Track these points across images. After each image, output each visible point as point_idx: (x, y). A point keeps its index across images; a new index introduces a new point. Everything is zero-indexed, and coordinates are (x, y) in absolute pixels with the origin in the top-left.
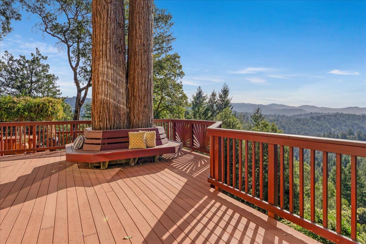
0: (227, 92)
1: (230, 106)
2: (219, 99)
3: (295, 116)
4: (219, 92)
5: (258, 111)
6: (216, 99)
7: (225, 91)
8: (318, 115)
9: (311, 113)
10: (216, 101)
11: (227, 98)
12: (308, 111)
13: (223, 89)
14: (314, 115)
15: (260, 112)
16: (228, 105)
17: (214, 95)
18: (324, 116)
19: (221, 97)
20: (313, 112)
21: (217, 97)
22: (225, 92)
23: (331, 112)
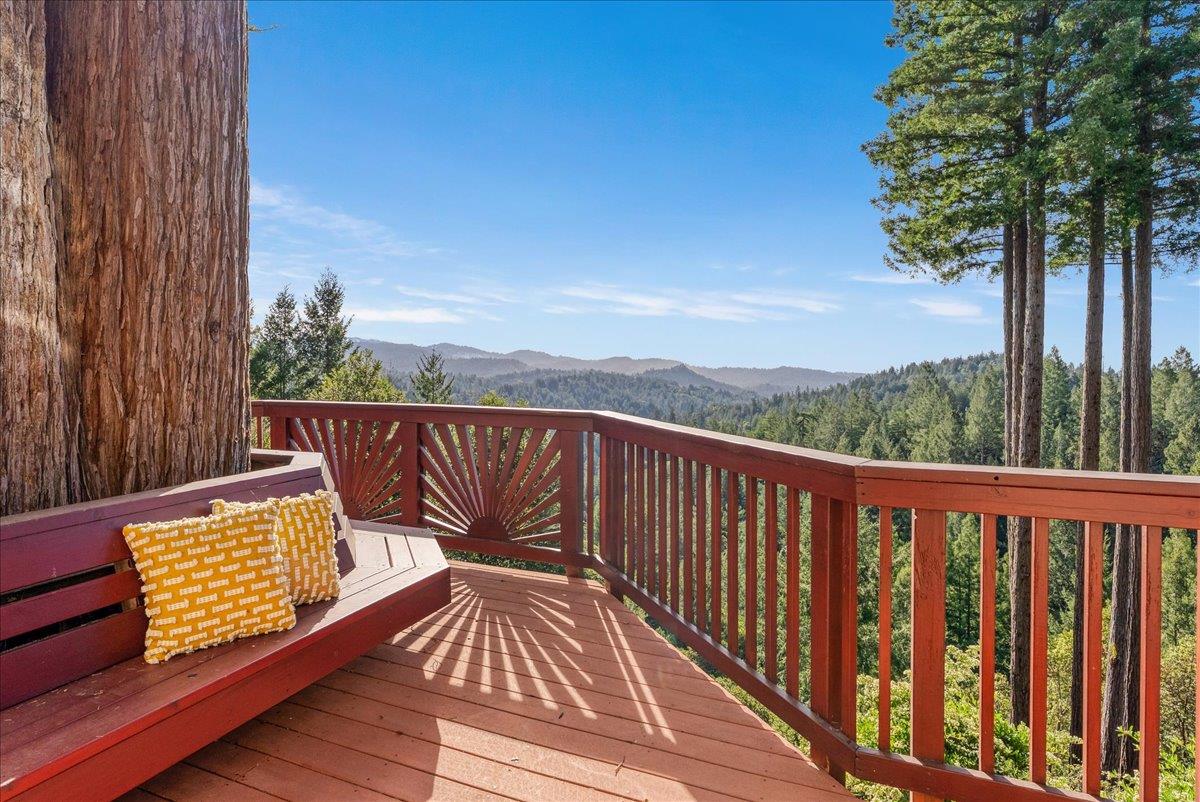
0: (336, 297)
1: (348, 347)
2: (305, 318)
3: (500, 377)
4: (304, 295)
5: (433, 364)
6: (296, 320)
7: (330, 292)
8: (552, 375)
9: (538, 371)
10: (293, 325)
11: (337, 319)
12: (531, 365)
13: (320, 288)
14: (545, 377)
15: (438, 366)
16: (340, 340)
17: (285, 304)
18: (565, 379)
19: (312, 312)
20: (541, 368)
21: (300, 313)
22: (330, 298)
23: (579, 368)
